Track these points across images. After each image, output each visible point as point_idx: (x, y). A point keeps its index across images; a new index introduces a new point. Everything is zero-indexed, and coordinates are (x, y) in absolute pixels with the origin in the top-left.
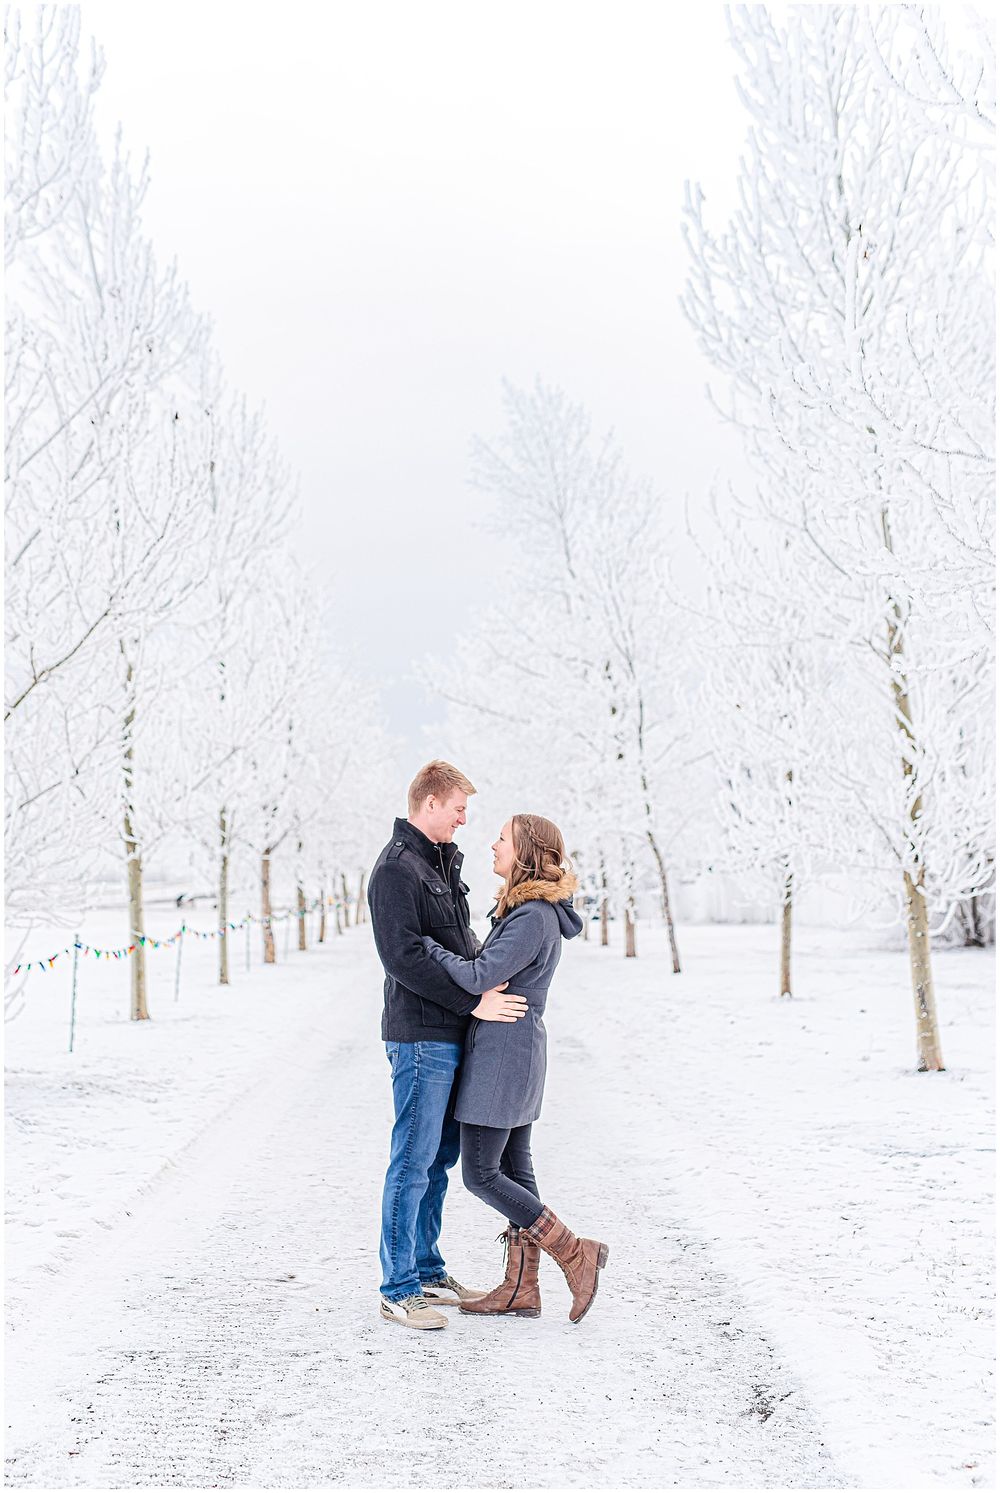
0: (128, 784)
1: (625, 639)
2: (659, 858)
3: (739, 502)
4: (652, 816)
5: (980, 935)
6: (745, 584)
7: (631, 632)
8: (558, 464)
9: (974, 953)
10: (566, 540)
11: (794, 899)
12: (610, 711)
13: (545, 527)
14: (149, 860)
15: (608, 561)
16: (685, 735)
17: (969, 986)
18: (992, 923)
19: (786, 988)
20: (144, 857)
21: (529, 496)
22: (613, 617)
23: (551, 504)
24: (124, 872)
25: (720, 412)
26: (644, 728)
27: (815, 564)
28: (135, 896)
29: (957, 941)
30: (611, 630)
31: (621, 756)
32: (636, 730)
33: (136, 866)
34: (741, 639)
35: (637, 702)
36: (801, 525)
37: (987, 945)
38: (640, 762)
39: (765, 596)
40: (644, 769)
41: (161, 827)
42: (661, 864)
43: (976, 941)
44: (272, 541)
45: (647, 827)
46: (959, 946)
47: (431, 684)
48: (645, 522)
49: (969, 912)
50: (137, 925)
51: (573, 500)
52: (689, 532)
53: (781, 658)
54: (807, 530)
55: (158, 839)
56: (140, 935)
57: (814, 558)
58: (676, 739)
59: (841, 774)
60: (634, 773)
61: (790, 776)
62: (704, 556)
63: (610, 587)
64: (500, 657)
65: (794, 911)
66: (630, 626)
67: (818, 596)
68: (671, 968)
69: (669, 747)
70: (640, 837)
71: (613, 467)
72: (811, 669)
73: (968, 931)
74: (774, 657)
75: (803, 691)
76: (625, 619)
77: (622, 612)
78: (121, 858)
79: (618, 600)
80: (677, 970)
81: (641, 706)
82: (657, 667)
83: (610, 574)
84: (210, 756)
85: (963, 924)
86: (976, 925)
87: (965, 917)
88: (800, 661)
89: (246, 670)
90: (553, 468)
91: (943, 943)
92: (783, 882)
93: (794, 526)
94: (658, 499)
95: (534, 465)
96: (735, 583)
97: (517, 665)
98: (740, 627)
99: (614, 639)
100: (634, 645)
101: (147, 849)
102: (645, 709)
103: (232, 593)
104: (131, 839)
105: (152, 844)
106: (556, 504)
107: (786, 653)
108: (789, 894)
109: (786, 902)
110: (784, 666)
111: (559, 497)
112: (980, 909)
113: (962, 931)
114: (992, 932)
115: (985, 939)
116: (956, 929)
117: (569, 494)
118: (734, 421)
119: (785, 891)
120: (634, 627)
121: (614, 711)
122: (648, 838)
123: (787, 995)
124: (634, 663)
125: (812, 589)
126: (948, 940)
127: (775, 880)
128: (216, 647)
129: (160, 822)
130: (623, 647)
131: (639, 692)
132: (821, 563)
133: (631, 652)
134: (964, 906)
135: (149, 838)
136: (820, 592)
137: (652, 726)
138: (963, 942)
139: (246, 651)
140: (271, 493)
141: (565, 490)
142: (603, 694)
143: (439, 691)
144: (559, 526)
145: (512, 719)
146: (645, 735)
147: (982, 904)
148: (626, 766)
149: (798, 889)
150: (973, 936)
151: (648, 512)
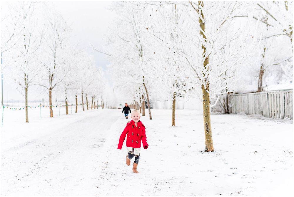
2: (146, 90)
5: (228, 111)
9: (227, 116)
17: (224, 123)
18: (231, 108)
19: (174, 124)
29: (223, 112)
35: (141, 49)
37: (230, 113)
42: (147, 91)
43: (227, 112)
46: (223, 113)
49: (226, 106)
58: (151, 59)
68: (149, 118)
73: (225, 110)
80: (151, 119)
85: (224, 108)
86: (227, 108)
87: (225, 106)
91: (220, 113)
102: (143, 51)
109: (174, 99)
112: (229, 104)
113: (224, 110)
114: (231, 110)
115: (230, 112)
116: (223, 109)
122: (143, 85)
123: (174, 126)
126: (221, 112)
131: (141, 46)
134: (225, 104)
138: (224, 112)
147: (229, 103)
150: (227, 111)
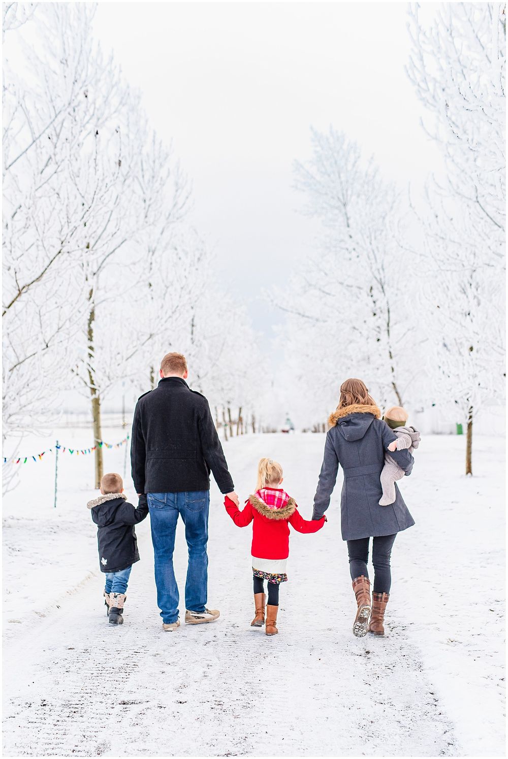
0: (90, 356)
1: (379, 273)
2: (399, 397)
3: (439, 187)
4: (395, 373)
6: (442, 235)
7: (383, 269)
8: (342, 175)
10: (348, 219)
11: (474, 420)
12: (372, 314)
13: (336, 211)
14: (103, 399)
15: (369, 229)
16: (413, 328)
19: (469, 470)
20: (101, 397)
21: (326, 194)
22: (373, 261)
23: (338, 198)
24: (90, 406)
25: (429, 134)
26: (390, 325)
27: (482, 222)
28: (96, 419)
30: (371, 268)
31: (378, 340)
32: (386, 325)
33: (97, 402)
34: (439, 267)
35: (386, 309)
36: (475, 199)
38: (388, 343)
39: (454, 242)
40: (390, 347)
41: (109, 380)
42: (400, 400)
44: (178, 219)
45: (392, 380)
47: (272, 301)
48: (392, 208)
50: (98, 435)
51: (351, 196)
52: (411, 205)
53: (466, 282)
54: (478, 202)
55: (108, 386)
56: (100, 441)
57: (482, 219)
58: (409, 330)
59: (499, 346)
60: (385, 349)
61: (471, 349)
62: (419, 219)
63: (371, 244)
64: (310, 285)
65: (474, 427)
66: (382, 266)
67: (484, 240)
69: (404, 334)
70: (388, 385)
71: (374, 177)
72: (483, 289)
74: (462, 281)
75: (478, 298)
76: (378, 261)
77: (378, 257)
78: (88, 397)
79: (376, 252)
81: (389, 312)
82: (398, 289)
83: (371, 236)
84: (138, 339)
88: (477, 283)
89: (164, 292)
90: (340, 177)
92: (467, 410)
93: (470, 199)
94: (399, 194)
95: (329, 176)
96: (437, 235)
97: (320, 289)
98: (440, 260)
99: (373, 273)
100: (384, 277)
101: (102, 392)
102: (391, 314)
103: (155, 248)
104: (93, 386)
105: (105, 390)
106: (341, 197)
107: (470, 279)
108: (471, 417)
109: (469, 421)
110: (468, 286)
111: (343, 195)
117: (349, 192)
118: (436, 139)
119: (468, 416)
120: (384, 267)
121: (375, 314)
122: (393, 386)
123: (469, 474)
124: (385, 287)
125: (480, 235)
127: (463, 409)
128: (141, 277)
129: (109, 377)
130: (379, 279)
131: (388, 303)
132: (486, 221)
133: (383, 281)
135: (103, 387)
136: (485, 238)
137: (396, 324)
139: (163, 281)
140: (177, 191)
141: (347, 190)
142: (367, 305)
143: (276, 305)
144: (343, 211)
145: (317, 320)
146: (390, 329)
148: (380, 345)
149: (476, 414)
151: (394, 202)
